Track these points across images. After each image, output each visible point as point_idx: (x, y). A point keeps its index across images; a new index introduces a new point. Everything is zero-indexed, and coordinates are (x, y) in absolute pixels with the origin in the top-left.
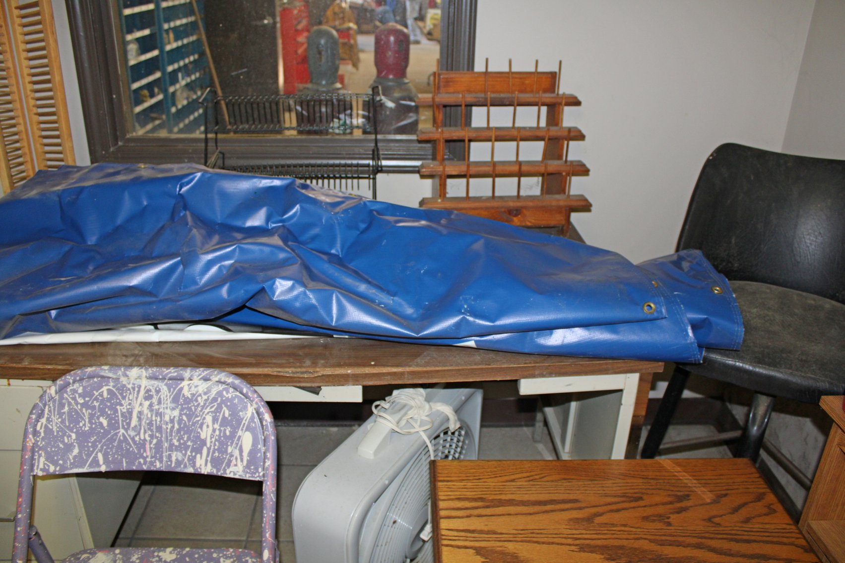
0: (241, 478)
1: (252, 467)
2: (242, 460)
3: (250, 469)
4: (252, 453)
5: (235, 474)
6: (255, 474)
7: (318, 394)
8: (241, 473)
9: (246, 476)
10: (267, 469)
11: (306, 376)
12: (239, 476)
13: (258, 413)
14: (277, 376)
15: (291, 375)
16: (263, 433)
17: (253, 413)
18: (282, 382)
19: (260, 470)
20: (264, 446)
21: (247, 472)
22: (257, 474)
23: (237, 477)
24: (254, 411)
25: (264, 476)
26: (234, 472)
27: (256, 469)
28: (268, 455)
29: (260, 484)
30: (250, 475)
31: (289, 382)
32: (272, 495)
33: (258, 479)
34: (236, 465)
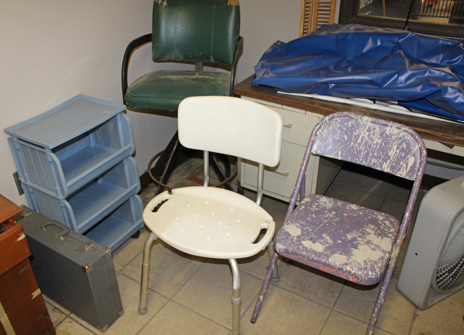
0: (404, 177)
1: (411, 174)
2: (406, 169)
3: (409, 174)
4: (413, 167)
5: (401, 175)
6: (412, 177)
7: (452, 148)
8: (404, 175)
9: (406, 177)
10: (418, 176)
11: (448, 138)
12: (403, 176)
13: (420, 149)
14: (433, 135)
15: (441, 136)
16: (421, 159)
17: (418, 149)
18: (435, 139)
19: (415, 175)
20: (420, 165)
21: (408, 175)
22: (413, 177)
23: (401, 177)
24: (419, 148)
25: (416, 178)
26: (401, 174)
27: (413, 175)
28: (421, 169)
29: (413, 182)
30: (409, 177)
31: (438, 139)
32: (418, 188)
33: (412, 180)
34: (402, 171)
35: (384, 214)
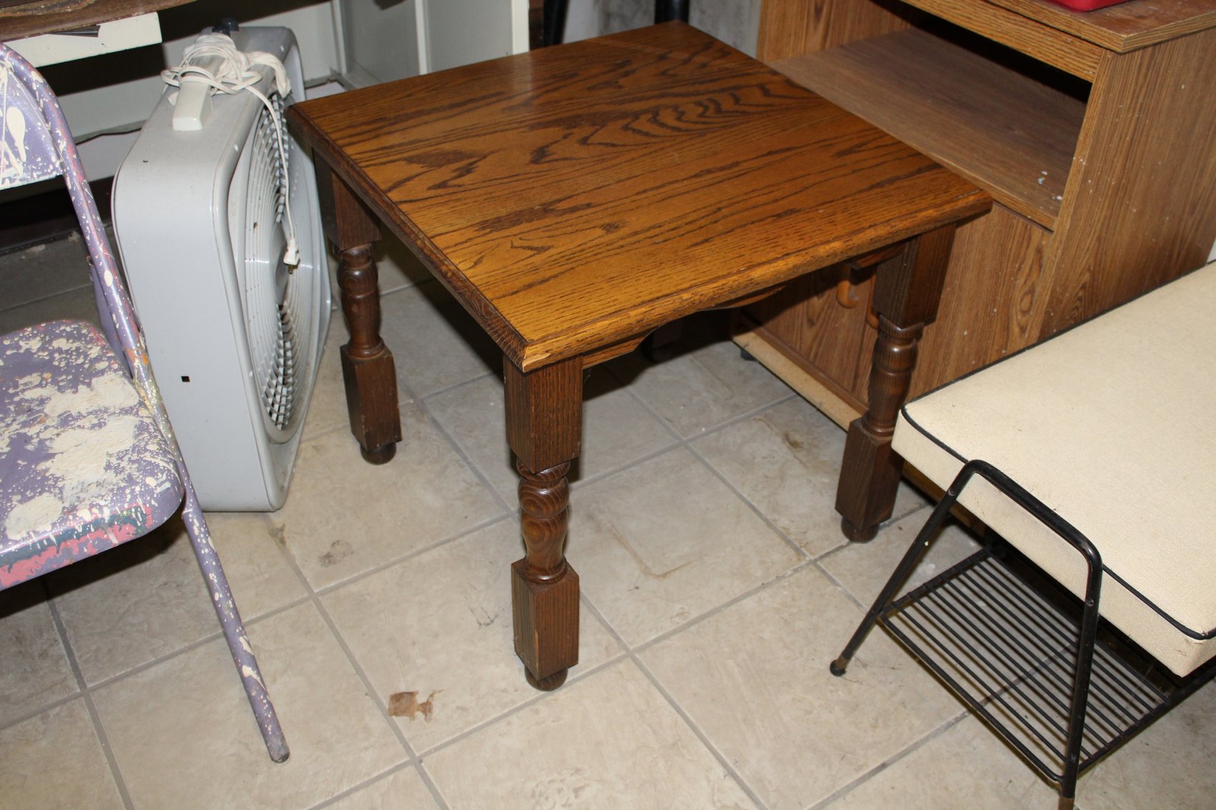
0: (25, 183)
1: (39, 159)
2: (17, 155)
3: (37, 164)
4: (31, 137)
5: (11, 180)
6: (47, 167)
7: (96, 35)
8: (22, 175)
9: (32, 176)
10: (64, 154)
11: (70, 10)
12: (21, 180)
13: (19, 75)
14: (22, 19)
15: (45, 12)
16: (38, 103)
17: (9, 78)
18: (33, 28)
19: (54, 159)
20: (47, 121)
21: (33, 170)
22: (51, 167)
23: (17, 184)
24: (11, 73)
25: (62, 165)
26: (10, 178)
27: (47, 159)
28: (59, 132)
29: (60, 180)
30: (39, 173)
31: (44, 26)
32: (86, 190)
33: (54, 175)
34: (10, 166)
35: (30, 329)
